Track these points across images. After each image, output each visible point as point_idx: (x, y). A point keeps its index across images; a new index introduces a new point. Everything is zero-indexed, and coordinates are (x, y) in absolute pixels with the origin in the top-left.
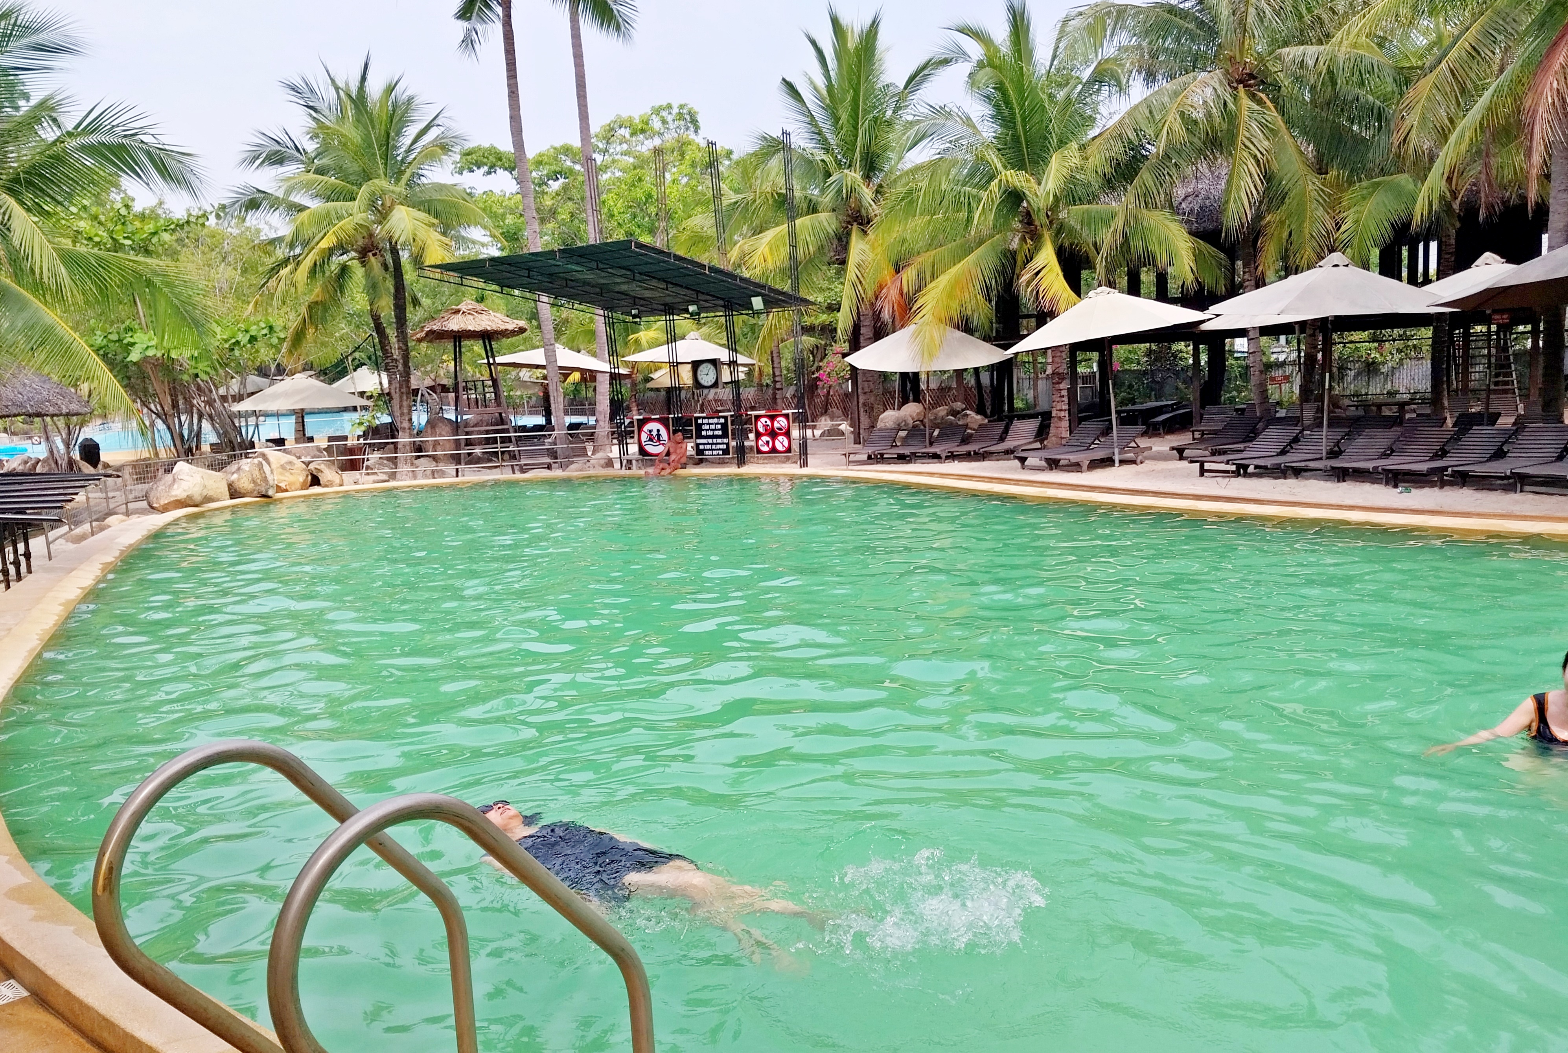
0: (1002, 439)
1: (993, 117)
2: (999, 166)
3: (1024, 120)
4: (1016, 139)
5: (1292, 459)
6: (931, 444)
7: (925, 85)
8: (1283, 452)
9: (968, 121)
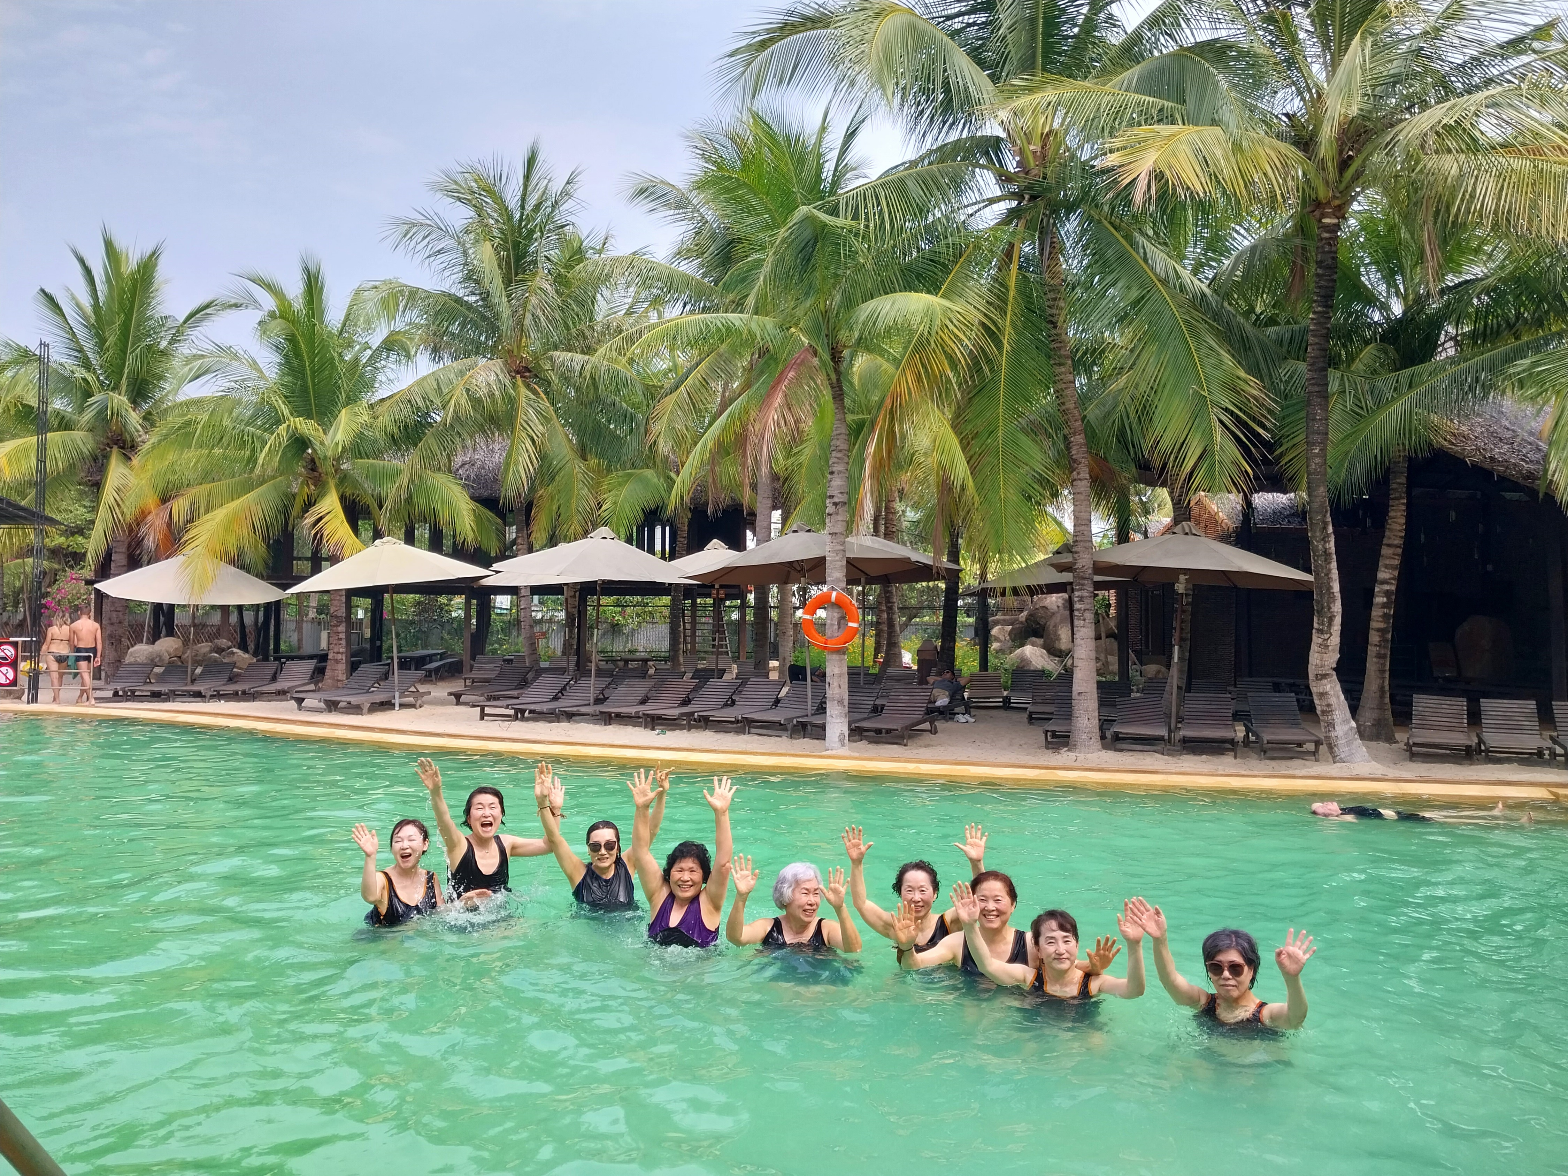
0: (274, 679)
1: (280, 364)
2: (286, 412)
3: (313, 372)
4: (304, 389)
5: (563, 704)
6: (193, 681)
7: (205, 323)
8: (555, 698)
9: (254, 365)
